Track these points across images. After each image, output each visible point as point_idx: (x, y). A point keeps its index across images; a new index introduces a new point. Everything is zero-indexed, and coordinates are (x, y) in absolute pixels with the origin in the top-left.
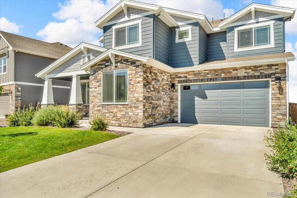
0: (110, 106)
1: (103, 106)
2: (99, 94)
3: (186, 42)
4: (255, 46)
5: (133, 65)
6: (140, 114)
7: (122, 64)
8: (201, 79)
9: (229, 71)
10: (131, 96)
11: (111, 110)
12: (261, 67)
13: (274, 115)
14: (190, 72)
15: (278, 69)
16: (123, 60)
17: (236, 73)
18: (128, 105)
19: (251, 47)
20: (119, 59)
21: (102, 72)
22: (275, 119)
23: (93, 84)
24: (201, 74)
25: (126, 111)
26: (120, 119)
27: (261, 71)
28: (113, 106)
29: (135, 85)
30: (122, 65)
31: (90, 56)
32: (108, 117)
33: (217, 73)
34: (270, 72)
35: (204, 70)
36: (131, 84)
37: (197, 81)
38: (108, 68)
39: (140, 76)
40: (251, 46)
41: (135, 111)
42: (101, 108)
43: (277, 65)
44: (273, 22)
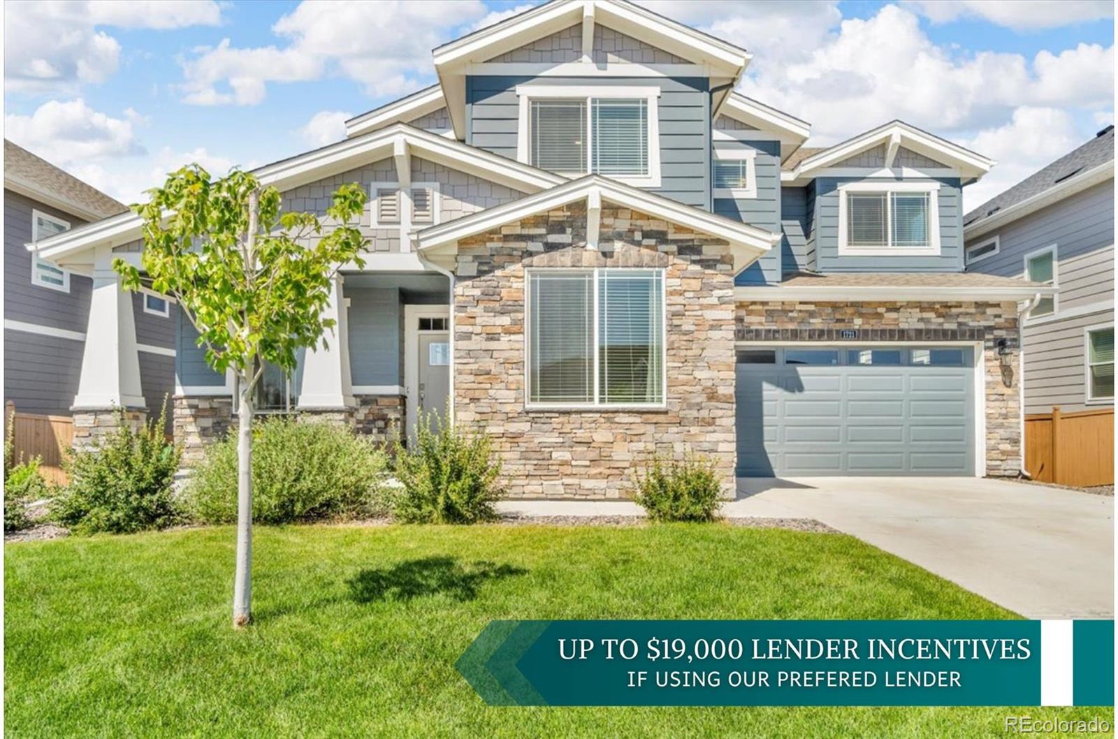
0: (574, 416)
1: (536, 417)
2: (510, 366)
3: (736, 201)
4: (893, 245)
5: (688, 256)
6: (722, 447)
7: (637, 248)
8: (792, 330)
9: (874, 311)
10: (681, 377)
11: (582, 435)
12: (961, 306)
13: (993, 442)
14: (754, 303)
15: (999, 316)
16: (640, 233)
17: (896, 319)
18: (666, 413)
19: (884, 247)
20: (623, 225)
21: (528, 271)
22: (994, 454)
23: (478, 321)
24: (790, 314)
25: (657, 436)
26: (626, 471)
27: (960, 320)
28: (591, 415)
29: (702, 335)
30: (634, 250)
31: (428, 190)
32: (564, 463)
33: (842, 314)
34: (983, 323)
35: (801, 303)
36: (678, 328)
37: (777, 335)
38: (564, 259)
39: (722, 301)
40: (881, 245)
41: (702, 439)
42: (524, 426)
43: (998, 305)
44: (937, 185)
